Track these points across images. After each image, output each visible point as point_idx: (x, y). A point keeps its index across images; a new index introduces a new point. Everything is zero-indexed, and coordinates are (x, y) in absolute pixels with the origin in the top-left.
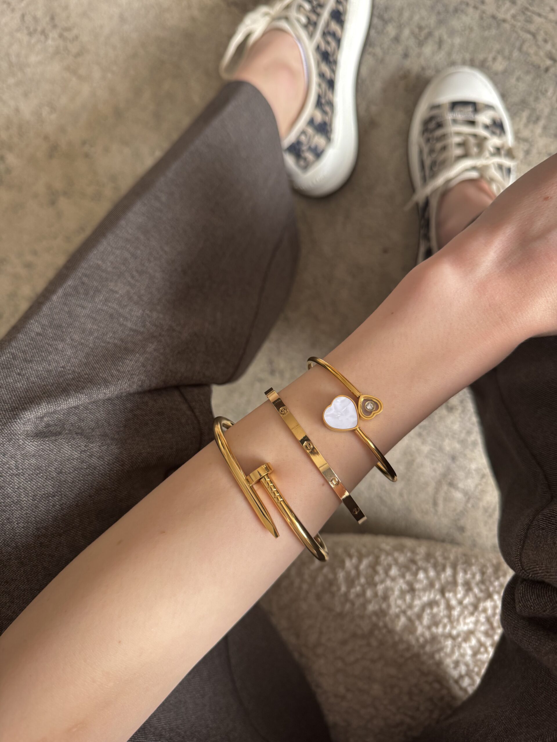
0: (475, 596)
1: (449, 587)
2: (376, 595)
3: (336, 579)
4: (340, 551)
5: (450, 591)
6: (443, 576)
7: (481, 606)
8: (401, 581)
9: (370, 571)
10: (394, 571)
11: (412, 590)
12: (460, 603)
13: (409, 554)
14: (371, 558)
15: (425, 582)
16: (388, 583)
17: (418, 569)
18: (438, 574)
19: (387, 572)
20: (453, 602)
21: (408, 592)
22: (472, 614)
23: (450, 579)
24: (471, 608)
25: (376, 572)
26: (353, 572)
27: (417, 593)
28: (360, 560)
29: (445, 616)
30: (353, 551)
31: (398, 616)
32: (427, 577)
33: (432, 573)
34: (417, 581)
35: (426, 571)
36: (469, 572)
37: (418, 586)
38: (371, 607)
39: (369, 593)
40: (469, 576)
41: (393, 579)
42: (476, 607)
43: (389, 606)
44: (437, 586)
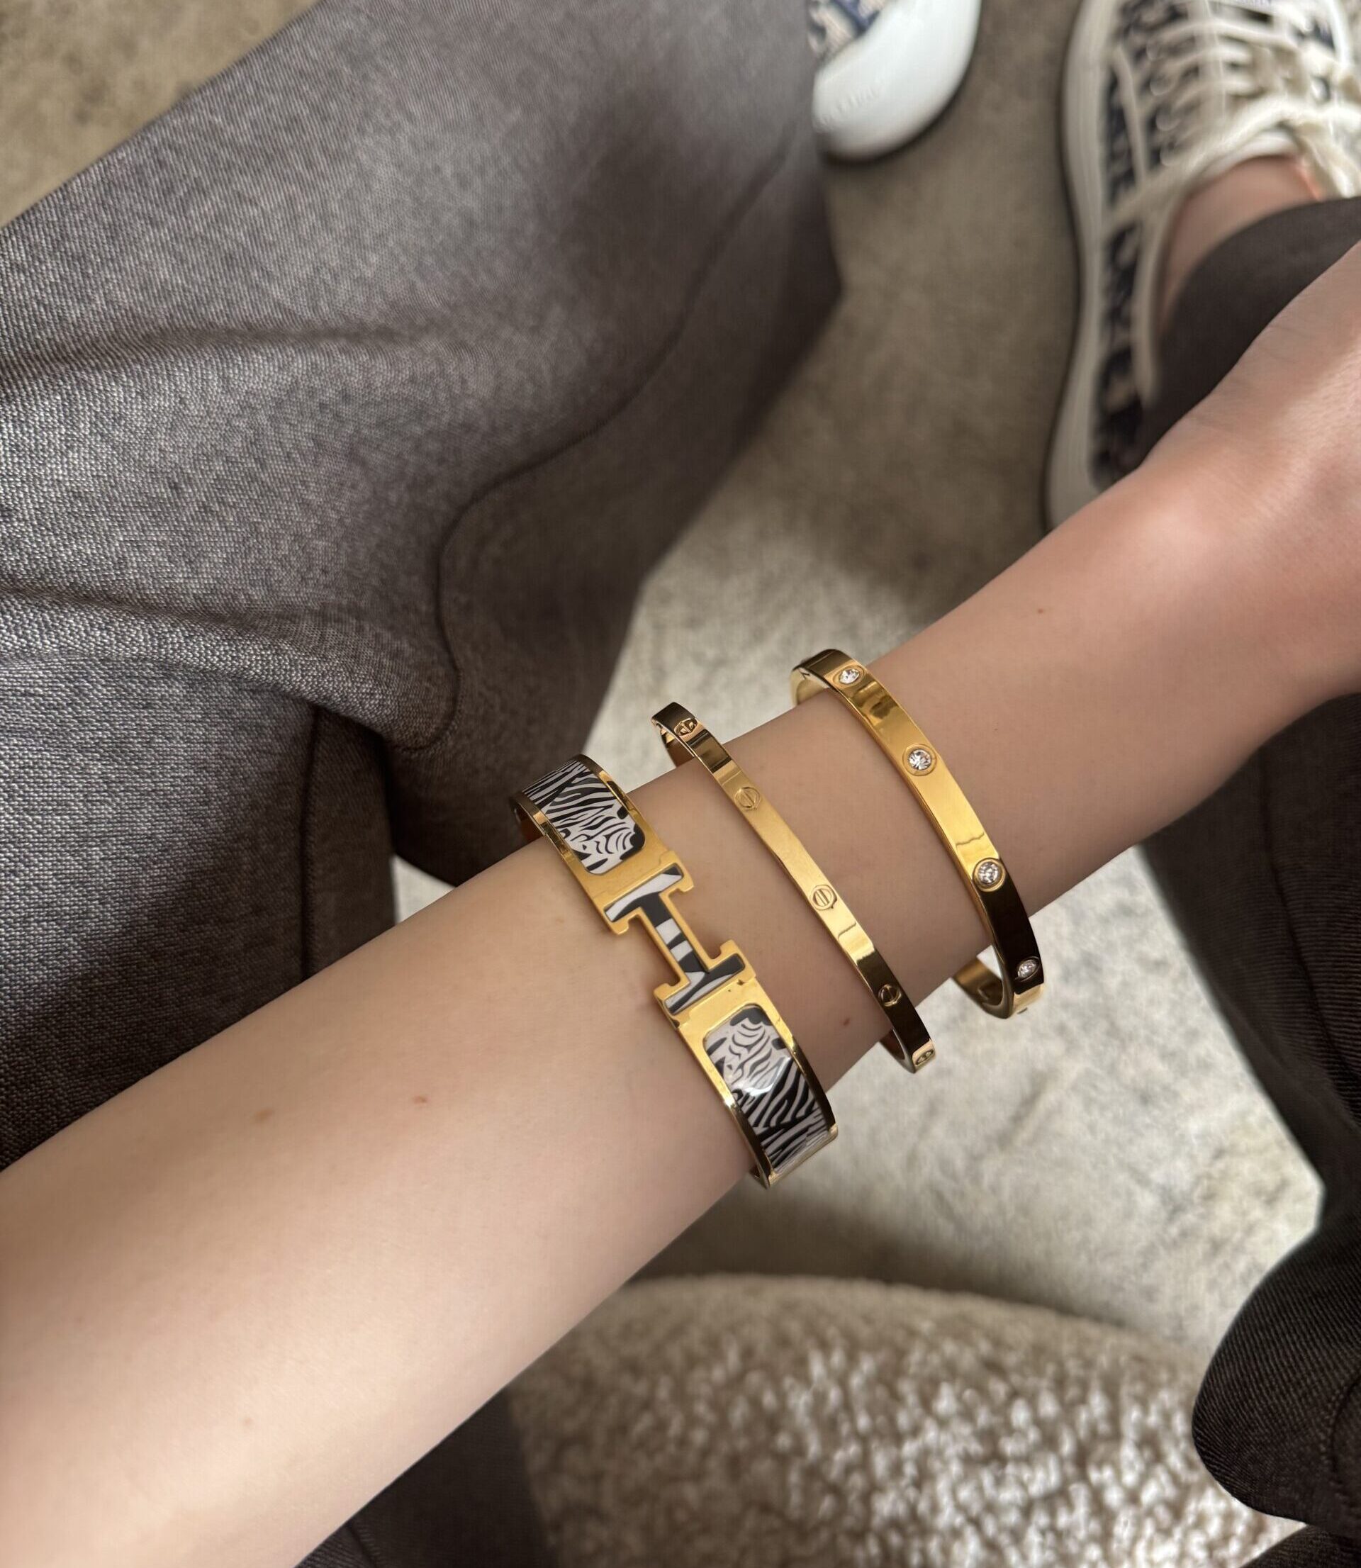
0: (1175, 1478)
1: (1101, 1449)
2: (896, 1469)
3: (783, 1409)
4: (794, 1328)
5: (1100, 1465)
6: (1083, 1416)
7: (1192, 1507)
8: (966, 1430)
9: (881, 1392)
10: (945, 1402)
11: (995, 1458)
12: (1133, 1497)
13: (985, 1347)
14: (883, 1356)
15: (1033, 1435)
16: (931, 1434)
17: (1014, 1394)
18: (1068, 1409)
19: (926, 1402)
20: (1113, 1497)
21: (985, 1461)
22: (1166, 1533)
23: (1104, 1428)
24: (1163, 1514)
25: (896, 1397)
26: (834, 1395)
27: (1010, 1469)
28: (852, 1358)
29: (1092, 1539)
30: (832, 1332)
31: (956, 1533)
32: (1038, 1422)
33: (1049, 1407)
34: (1010, 1430)
35: (1033, 1402)
36: (1154, 1408)
37: (1010, 1447)
38: (886, 1505)
39: (880, 1463)
40: (1153, 1419)
41: (942, 1423)
42: (1176, 1510)
43: (935, 1508)
44: (1067, 1447)
